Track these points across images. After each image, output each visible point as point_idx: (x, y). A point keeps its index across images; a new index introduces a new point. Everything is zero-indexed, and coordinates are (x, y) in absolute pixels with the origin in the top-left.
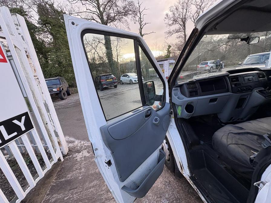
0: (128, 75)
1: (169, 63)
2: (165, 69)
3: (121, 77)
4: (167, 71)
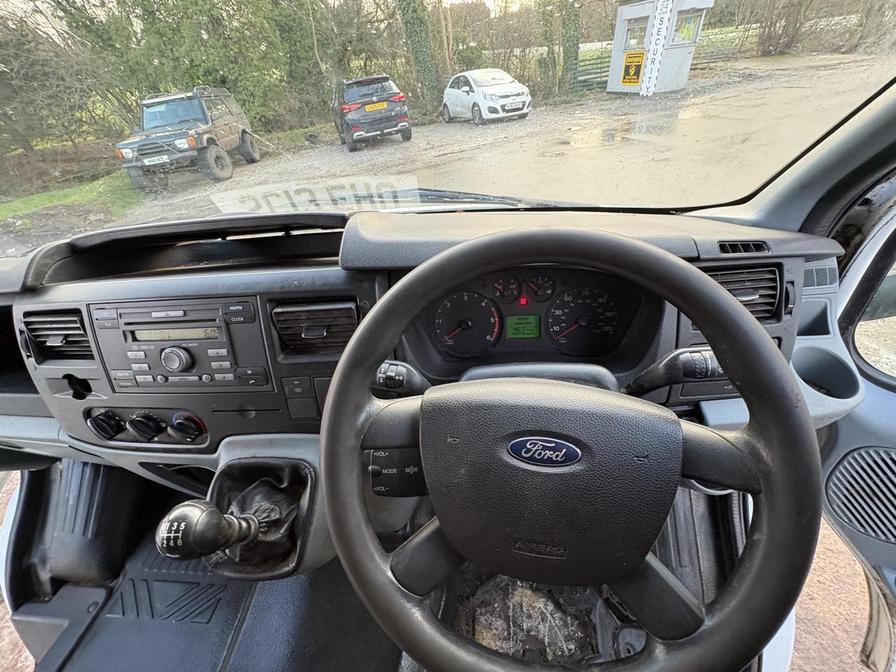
0: (467, 83)
1: (680, 13)
2: (653, 47)
3: (448, 91)
4: (658, 58)
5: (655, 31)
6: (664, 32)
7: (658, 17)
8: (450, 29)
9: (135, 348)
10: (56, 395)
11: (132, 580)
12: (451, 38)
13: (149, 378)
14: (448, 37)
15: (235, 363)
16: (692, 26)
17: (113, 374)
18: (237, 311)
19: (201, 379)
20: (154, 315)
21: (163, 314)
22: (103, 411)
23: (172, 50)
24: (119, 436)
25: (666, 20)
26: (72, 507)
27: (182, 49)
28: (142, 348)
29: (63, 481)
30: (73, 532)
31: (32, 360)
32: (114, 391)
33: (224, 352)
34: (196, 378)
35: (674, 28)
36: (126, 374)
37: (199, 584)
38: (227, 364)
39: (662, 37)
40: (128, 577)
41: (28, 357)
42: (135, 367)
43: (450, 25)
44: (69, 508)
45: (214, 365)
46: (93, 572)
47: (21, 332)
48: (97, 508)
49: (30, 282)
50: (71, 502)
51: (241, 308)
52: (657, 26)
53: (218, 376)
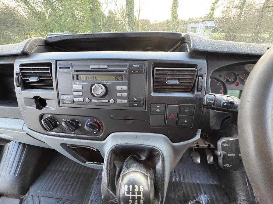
1: (206, 27)
5: (199, 31)
6: (201, 31)
7: (200, 27)
8: (141, 24)
9: (77, 83)
10: (27, 107)
11: (32, 195)
12: (141, 27)
13: (81, 100)
14: (140, 27)
15: (129, 94)
16: (208, 31)
17: (62, 97)
18: (137, 68)
19: (109, 101)
20: (92, 67)
21: (96, 67)
22: (49, 116)
23: (59, 21)
24: (55, 129)
25: (202, 28)
26: (12, 162)
27: (62, 21)
28: (81, 83)
29: (9, 151)
30: (10, 173)
31: (19, 88)
32: (59, 105)
33: (125, 88)
34: (107, 101)
35: (204, 31)
36: (69, 97)
37: (62, 199)
38: (125, 95)
39: (200, 33)
40: (30, 194)
41: (18, 86)
42: (75, 93)
43: (141, 23)
44: (10, 162)
45: (118, 94)
46: (16, 192)
47: (17, 74)
48: (22, 163)
49: (26, 50)
50: (11, 160)
51: (138, 66)
52: (199, 30)
53: (118, 101)
